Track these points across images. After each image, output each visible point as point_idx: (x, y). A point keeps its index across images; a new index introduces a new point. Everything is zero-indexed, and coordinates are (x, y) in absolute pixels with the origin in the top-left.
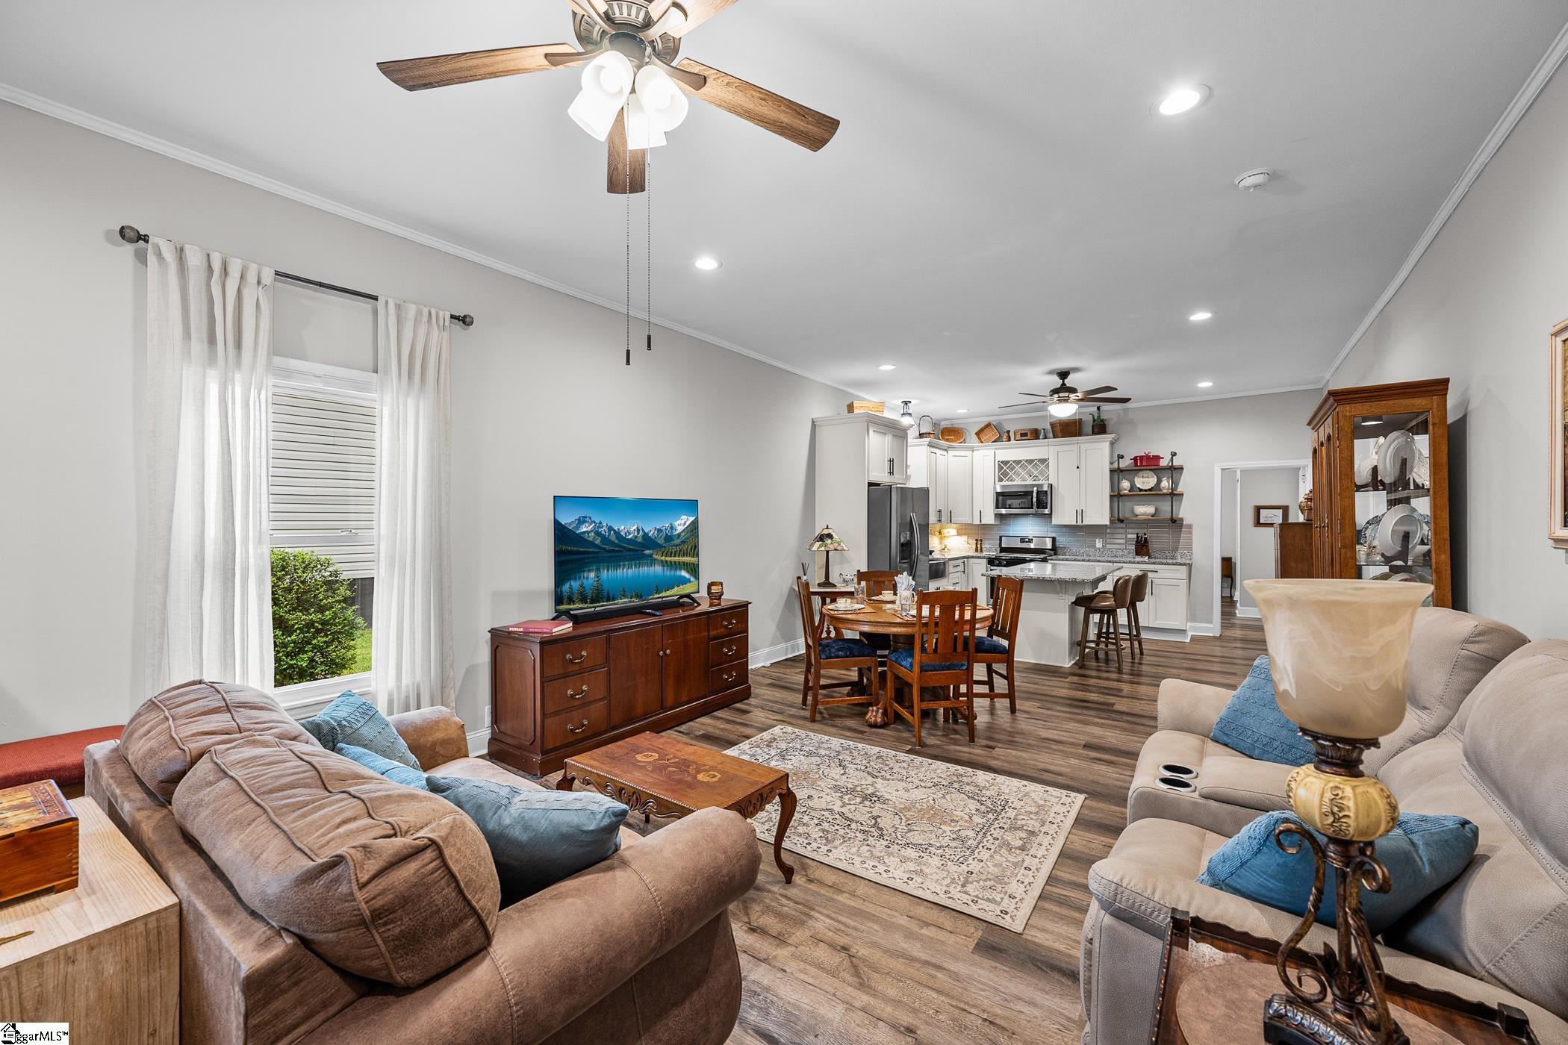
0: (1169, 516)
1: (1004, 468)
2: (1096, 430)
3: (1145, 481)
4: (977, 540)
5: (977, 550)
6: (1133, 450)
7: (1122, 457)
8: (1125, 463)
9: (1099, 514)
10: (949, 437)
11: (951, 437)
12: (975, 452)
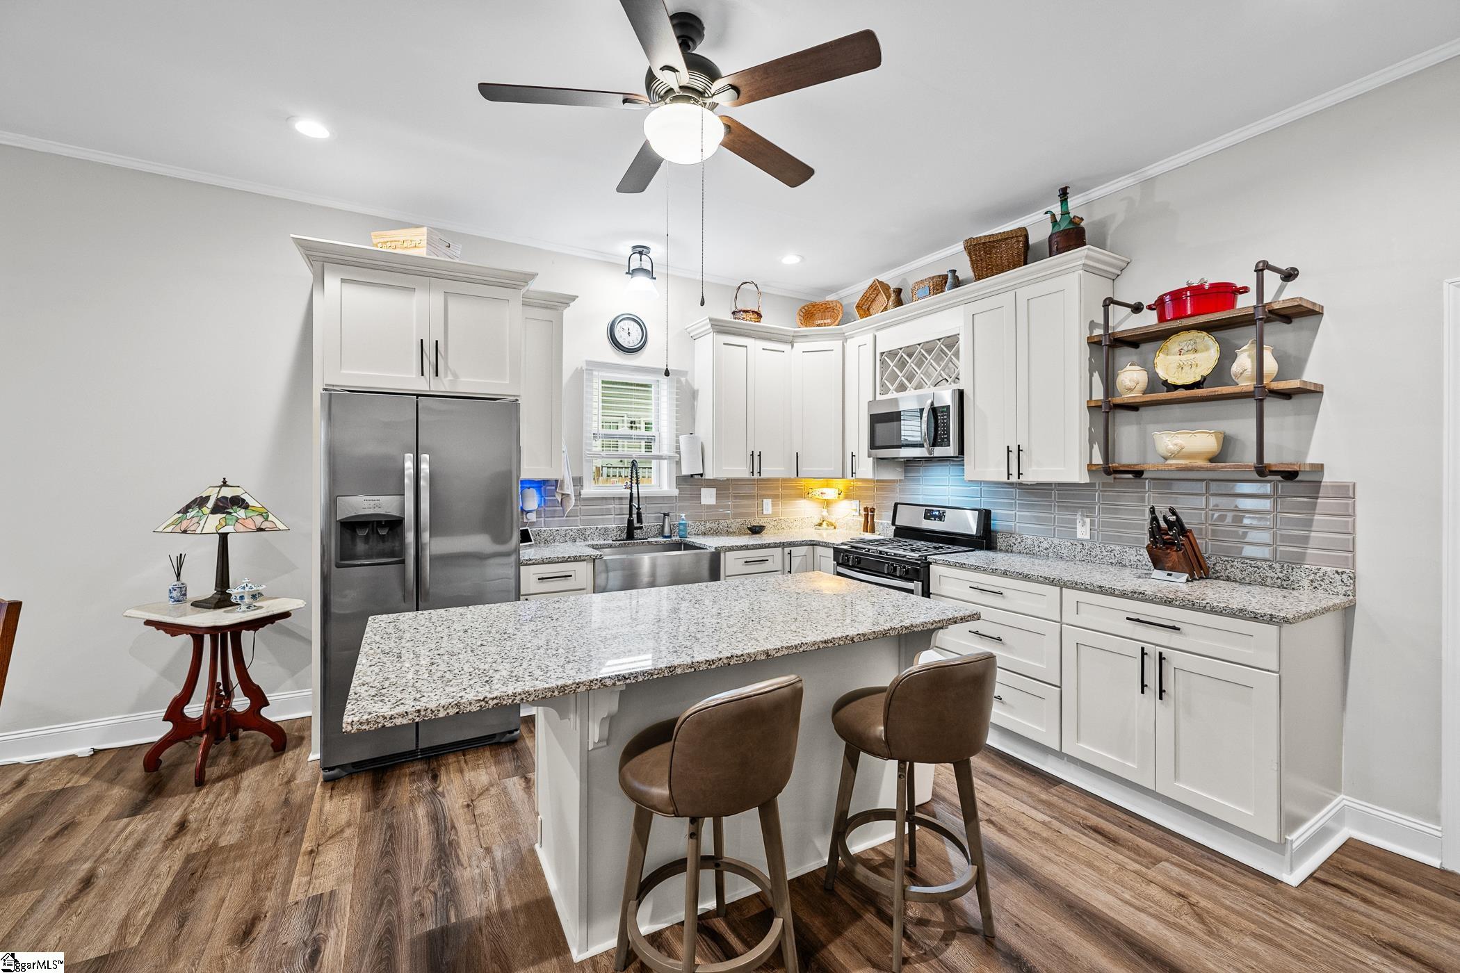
0: (1270, 458)
1: (893, 367)
2: (1057, 245)
3: (1186, 360)
4: (866, 509)
5: (865, 529)
7: (1138, 308)
10: (822, 322)
11: (825, 321)
12: (849, 341)
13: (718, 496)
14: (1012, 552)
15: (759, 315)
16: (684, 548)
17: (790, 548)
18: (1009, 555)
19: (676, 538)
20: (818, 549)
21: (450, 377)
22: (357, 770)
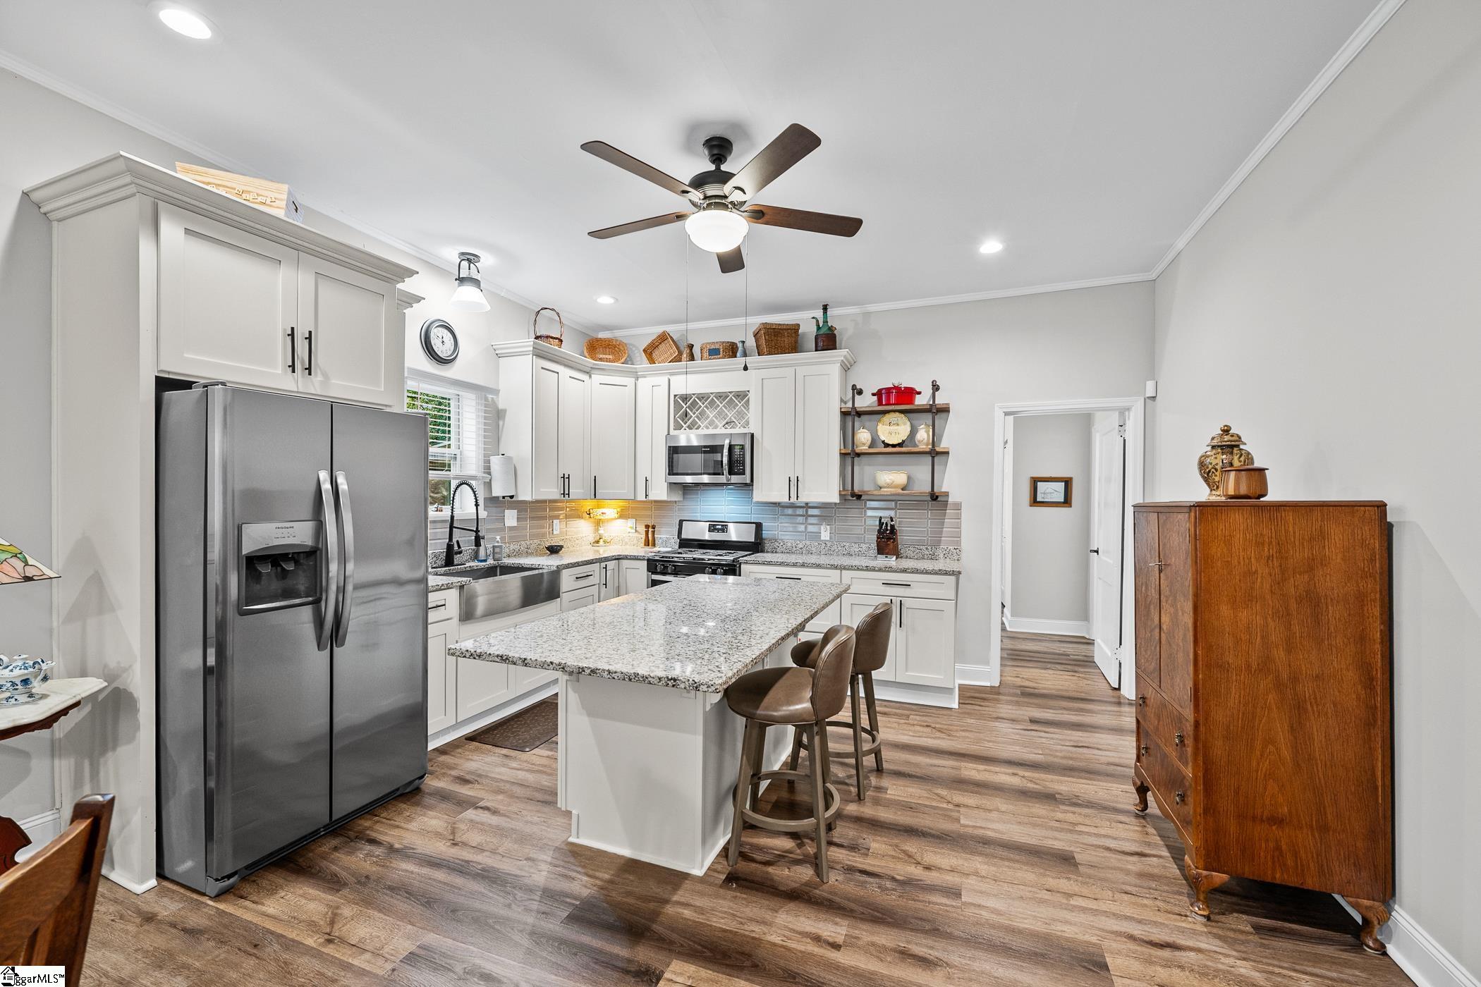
0: (927, 488)
1: (686, 408)
2: (821, 344)
3: (894, 429)
4: (647, 527)
5: (647, 543)
6: (874, 379)
7: (860, 392)
8: (866, 401)
9: (824, 488)
10: (604, 356)
11: (607, 356)
12: (640, 379)
13: (519, 519)
14: (776, 552)
15: (561, 341)
16: (500, 572)
17: (606, 563)
18: (775, 554)
19: (491, 562)
20: (625, 563)
21: (320, 378)
22: (251, 872)
